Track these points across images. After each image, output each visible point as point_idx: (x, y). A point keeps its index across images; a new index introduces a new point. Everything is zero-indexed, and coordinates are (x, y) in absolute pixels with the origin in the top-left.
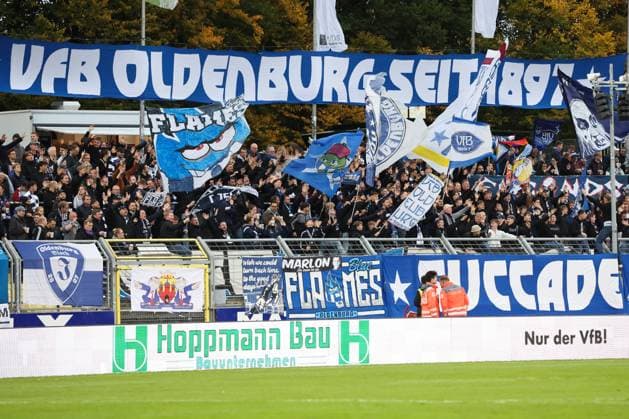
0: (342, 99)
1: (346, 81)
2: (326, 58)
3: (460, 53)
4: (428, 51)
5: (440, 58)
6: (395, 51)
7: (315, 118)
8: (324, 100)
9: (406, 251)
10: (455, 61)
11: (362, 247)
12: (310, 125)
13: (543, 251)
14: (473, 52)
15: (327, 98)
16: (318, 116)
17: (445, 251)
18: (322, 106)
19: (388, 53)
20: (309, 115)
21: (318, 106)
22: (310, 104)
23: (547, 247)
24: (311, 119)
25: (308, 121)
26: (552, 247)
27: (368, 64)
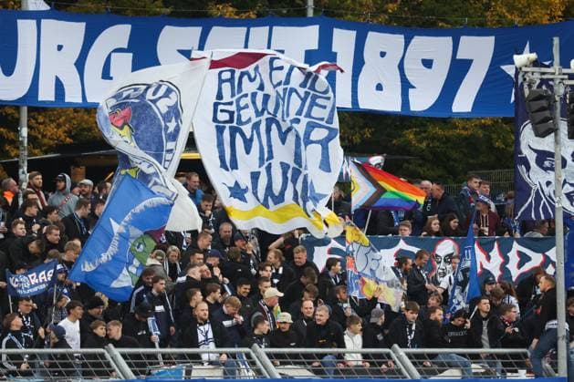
0: (72, 96)
1: (80, 64)
2: (44, 22)
3: (288, 15)
4: (229, 11)
5: (249, 24)
6: (168, 10)
7: (24, 132)
8: (41, 98)
9: (189, 372)
10: (275, 29)
11: (108, 365)
12: (16, 143)
13: (434, 373)
14: (310, 13)
15: (46, 94)
16: (29, 127)
17: (258, 372)
18: (38, 110)
19: (156, 14)
20: (14, 125)
21: (31, 110)
22: (16, 105)
23: (442, 365)
24: (17, 132)
25: (12, 135)
26: (450, 366)
27: (119, 34)
